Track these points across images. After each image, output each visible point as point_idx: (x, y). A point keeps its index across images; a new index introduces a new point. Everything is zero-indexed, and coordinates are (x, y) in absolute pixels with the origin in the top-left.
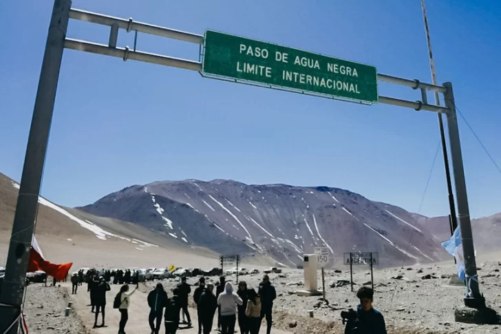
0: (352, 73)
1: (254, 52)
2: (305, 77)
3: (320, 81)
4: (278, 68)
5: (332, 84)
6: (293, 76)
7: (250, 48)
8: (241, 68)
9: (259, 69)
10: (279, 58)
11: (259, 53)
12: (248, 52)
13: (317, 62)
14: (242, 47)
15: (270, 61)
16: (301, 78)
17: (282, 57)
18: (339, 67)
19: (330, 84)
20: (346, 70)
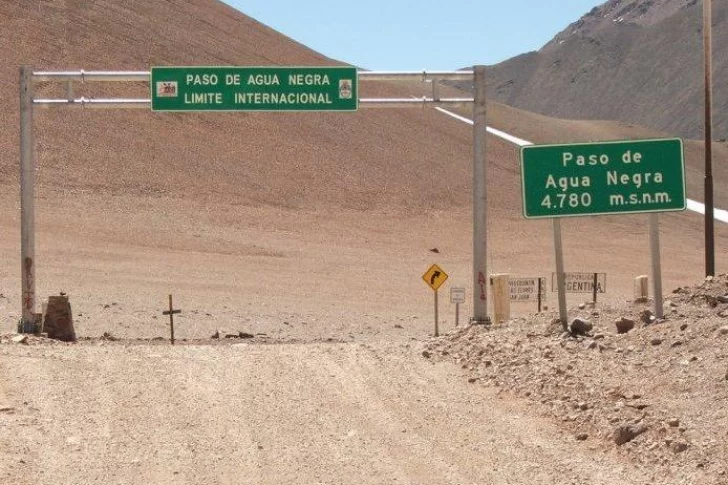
0: (321, 80)
1: (202, 79)
2: (261, 97)
3: (279, 98)
4: (228, 92)
5: (295, 98)
6: (247, 98)
7: (197, 77)
8: (190, 99)
9: (208, 97)
10: (230, 81)
11: (208, 80)
12: (196, 82)
13: (275, 77)
14: (189, 78)
15: (221, 87)
16: (256, 98)
17: (233, 80)
18: (304, 78)
19: (292, 98)
20: (313, 79)
